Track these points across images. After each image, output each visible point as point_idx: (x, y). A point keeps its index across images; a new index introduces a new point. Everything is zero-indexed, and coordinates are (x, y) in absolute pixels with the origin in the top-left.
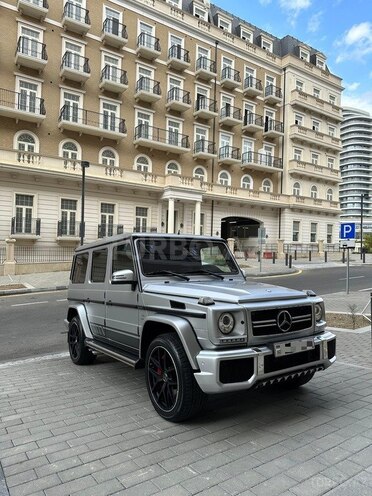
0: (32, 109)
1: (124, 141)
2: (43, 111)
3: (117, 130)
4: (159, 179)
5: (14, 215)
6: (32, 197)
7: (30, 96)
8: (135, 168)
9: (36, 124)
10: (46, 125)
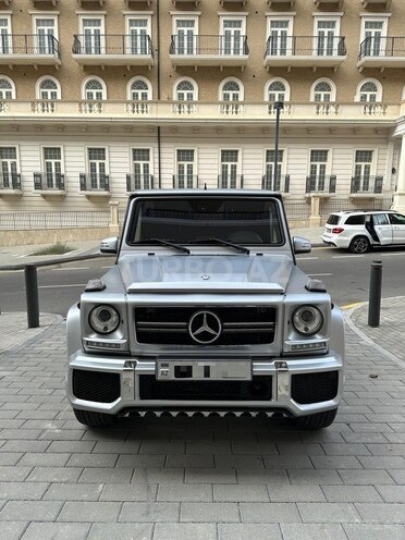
0: (237, 51)
1: (343, 65)
2: (246, 51)
3: (335, 53)
4: (390, 109)
5: (220, 173)
6: (237, 151)
7: (235, 36)
8: (357, 99)
9: (240, 67)
10: (251, 66)
